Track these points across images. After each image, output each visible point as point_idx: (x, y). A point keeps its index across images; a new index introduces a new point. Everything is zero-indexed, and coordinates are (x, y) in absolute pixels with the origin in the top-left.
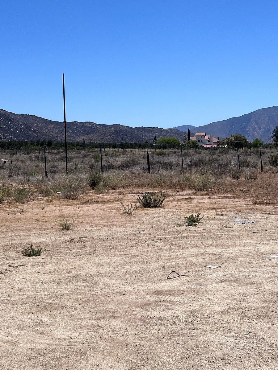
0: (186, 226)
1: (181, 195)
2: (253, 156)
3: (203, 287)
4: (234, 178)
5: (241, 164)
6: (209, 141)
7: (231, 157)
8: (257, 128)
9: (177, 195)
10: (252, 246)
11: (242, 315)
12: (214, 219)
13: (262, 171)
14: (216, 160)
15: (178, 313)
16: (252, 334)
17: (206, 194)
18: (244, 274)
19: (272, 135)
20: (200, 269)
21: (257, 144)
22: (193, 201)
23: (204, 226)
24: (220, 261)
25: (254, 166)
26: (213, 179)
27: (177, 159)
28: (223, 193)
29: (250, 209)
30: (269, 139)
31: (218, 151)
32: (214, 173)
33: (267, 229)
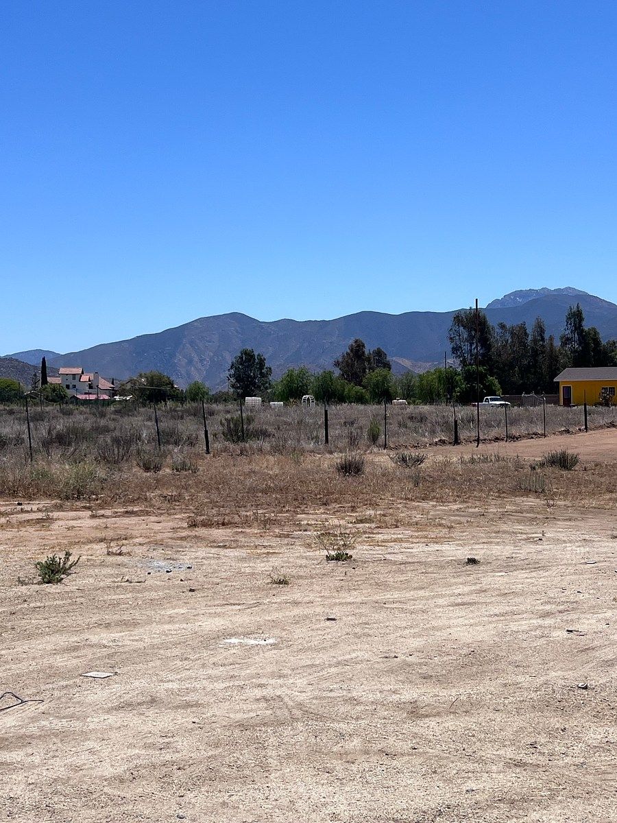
0: (39, 583)
1: (27, 512)
2: (188, 419)
3: (77, 725)
4: (147, 469)
5: (164, 438)
6: (91, 387)
7: (142, 423)
8: (196, 359)
9: (18, 513)
10: (187, 621)
11: (165, 780)
12: (103, 564)
13: (208, 452)
14: (106, 430)
15: (18, 791)
16: (186, 822)
17: (85, 508)
18: (170, 685)
19: (227, 373)
20: (71, 682)
21: (197, 394)
22: (55, 526)
23: (81, 582)
24: (116, 661)
25: (192, 442)
26: (101, 473)
27: (17, 427)
28: (124, 504)
29: (182, 539)
30: (222, 382)
31: (112, 408)
32: (104, 458)
33: (218, 580)
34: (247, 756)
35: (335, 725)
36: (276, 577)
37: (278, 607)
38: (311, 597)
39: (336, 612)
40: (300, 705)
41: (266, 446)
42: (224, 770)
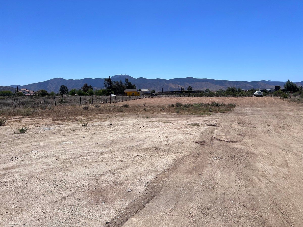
0: (19, 134)
1: (15, 119)
2: (51, 99)
3: (30, 162)
4: (42, 109)
5: (46, 103)
6: (29, 93)
7: (41, 100)
8: (52, 87)
9: (13, 119)
10: (54, 139)
11: (51, 172)
12: (34, 129)
13: (56, 105)
14: (33, 101)
15: (17, 177)
16: (57, 180)
17: (29, 117)
18: (51, 153)
19: (59, 90)
20: (28, 154)
22: (22, 121)
23: (29, 133)
24: (38, 149)
25: (52, 104)
26: (32, 110)
27: (12, 101)
28: (38, 116)
29: (51, 123)
30: (58, 92)
31: (34, 97)
32: (33, 107)
33: (60, 131)
34: (68, 165)
35: (86, 158)
36: (72, 130)
37: (73, 136)
38: (80, 133)
39: (85, 136)
40: (79, 154)
41: (68, 104)
42: (64, 168)
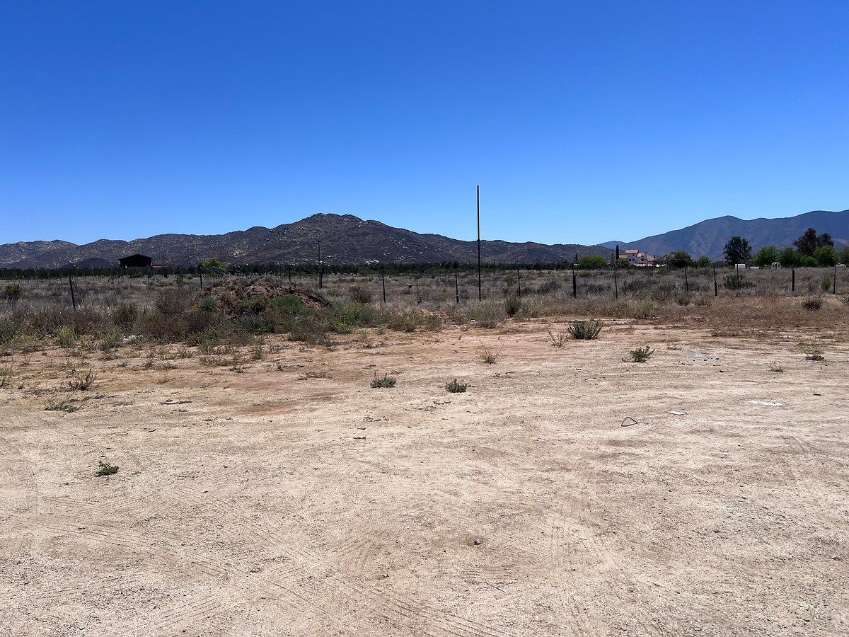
0: (633, 362)
1: (619, 324)
2: (701, 277)
3: (670, 439)
4: (681, 303)
5: (688, 287)
6: (642, 260)
7: (675, 278)
8: (703, 243)
9: (614, 325)
10: (722, 388)
11: (729, 476)
12: (666, 354)
13: (716, 295)
14: (655, 283)
15: (645, 470)
16: (748, 501)
17: (650, 323)
18: (720, 423)
19: (723, 251)
20: (661, 415)
21: (704, 263)
22: (635, 332)
23: (656, 363)
24: (685, 408)
25: (706, 289)
26: (656, 305)
27: (608, 281)
28: (672, 322)
29: (709, 342)
30: (719, 256)
31: (655, 271)
32: (655, 297)
33: (737, 367)
34: (778, 469)
35: (835, 458)
36: (774, 367)
37: (779, 385)
38: (800, 380)
39: (820, 391)
40: (807, 444)
41: (753, 292)
42: (765, 475)
